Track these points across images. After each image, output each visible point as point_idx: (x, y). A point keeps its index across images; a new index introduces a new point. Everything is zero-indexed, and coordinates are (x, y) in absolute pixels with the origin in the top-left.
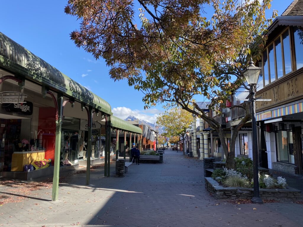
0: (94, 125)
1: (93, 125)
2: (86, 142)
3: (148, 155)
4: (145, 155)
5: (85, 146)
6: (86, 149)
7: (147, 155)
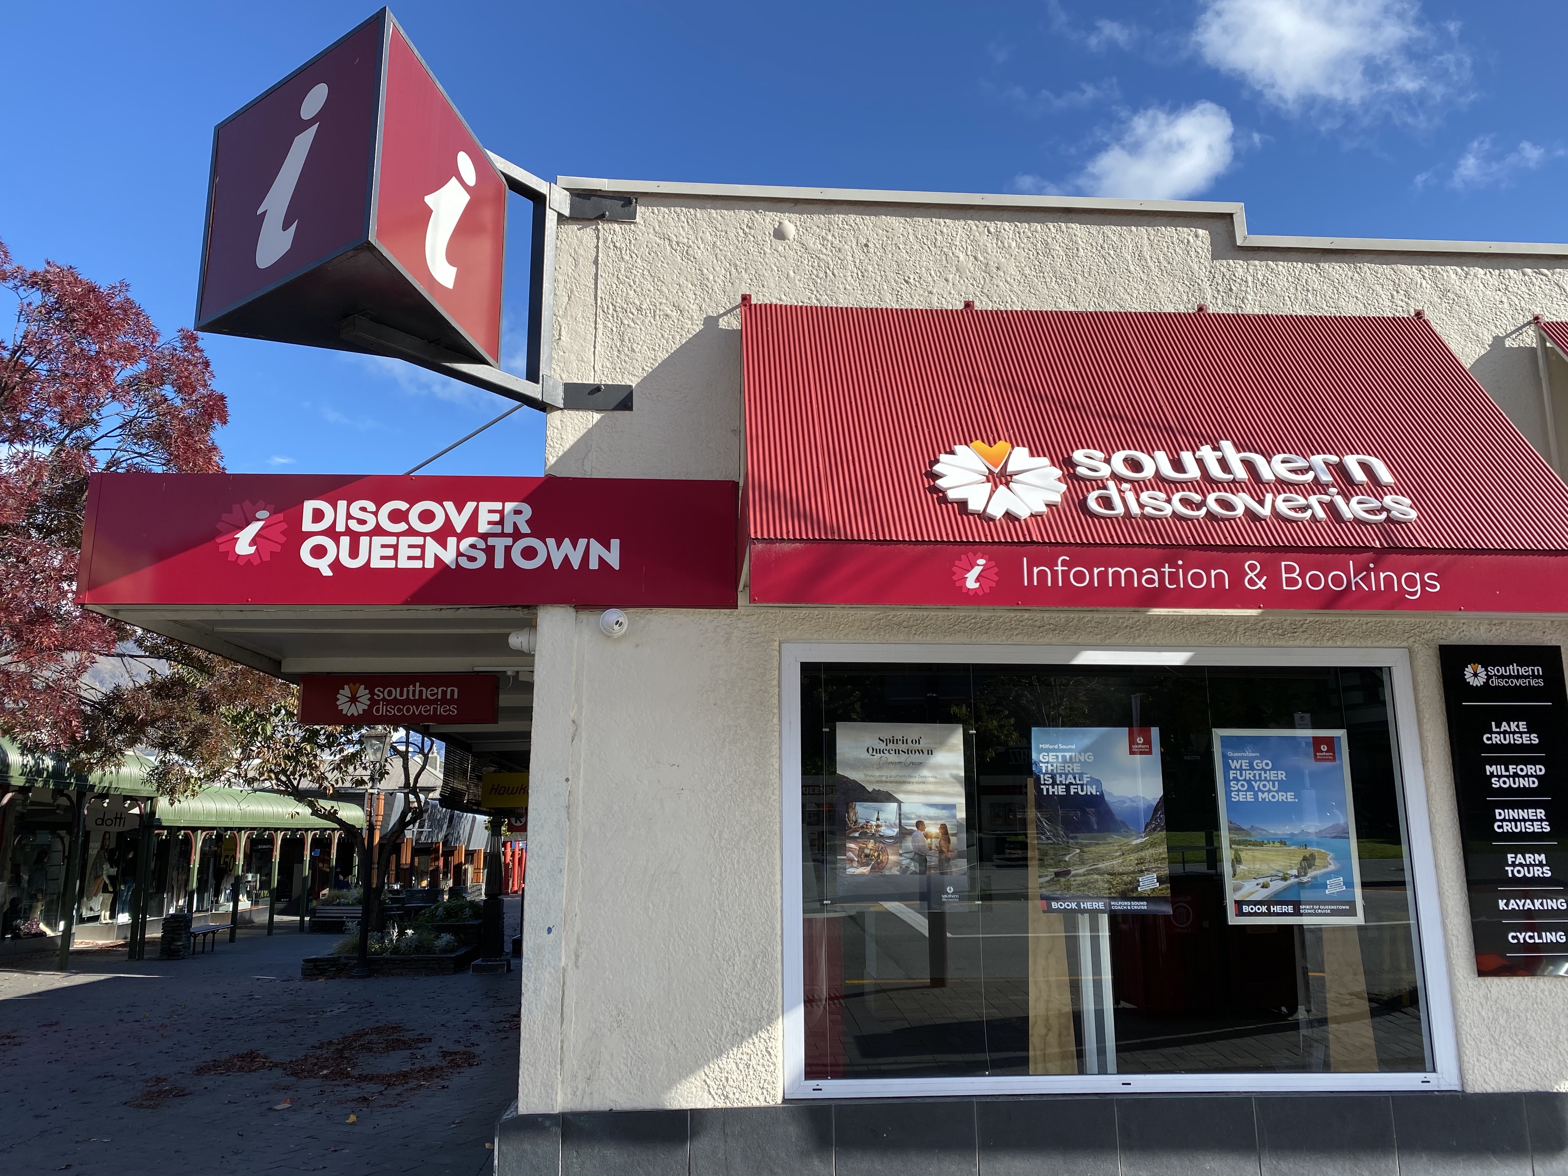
0: (121, 818)
1: (118, 820)
2: (112, 867)
3: (348, 904)
4: (339, 904)
5: (109, 877)
6: (111, 889)
7: (344, 905)
